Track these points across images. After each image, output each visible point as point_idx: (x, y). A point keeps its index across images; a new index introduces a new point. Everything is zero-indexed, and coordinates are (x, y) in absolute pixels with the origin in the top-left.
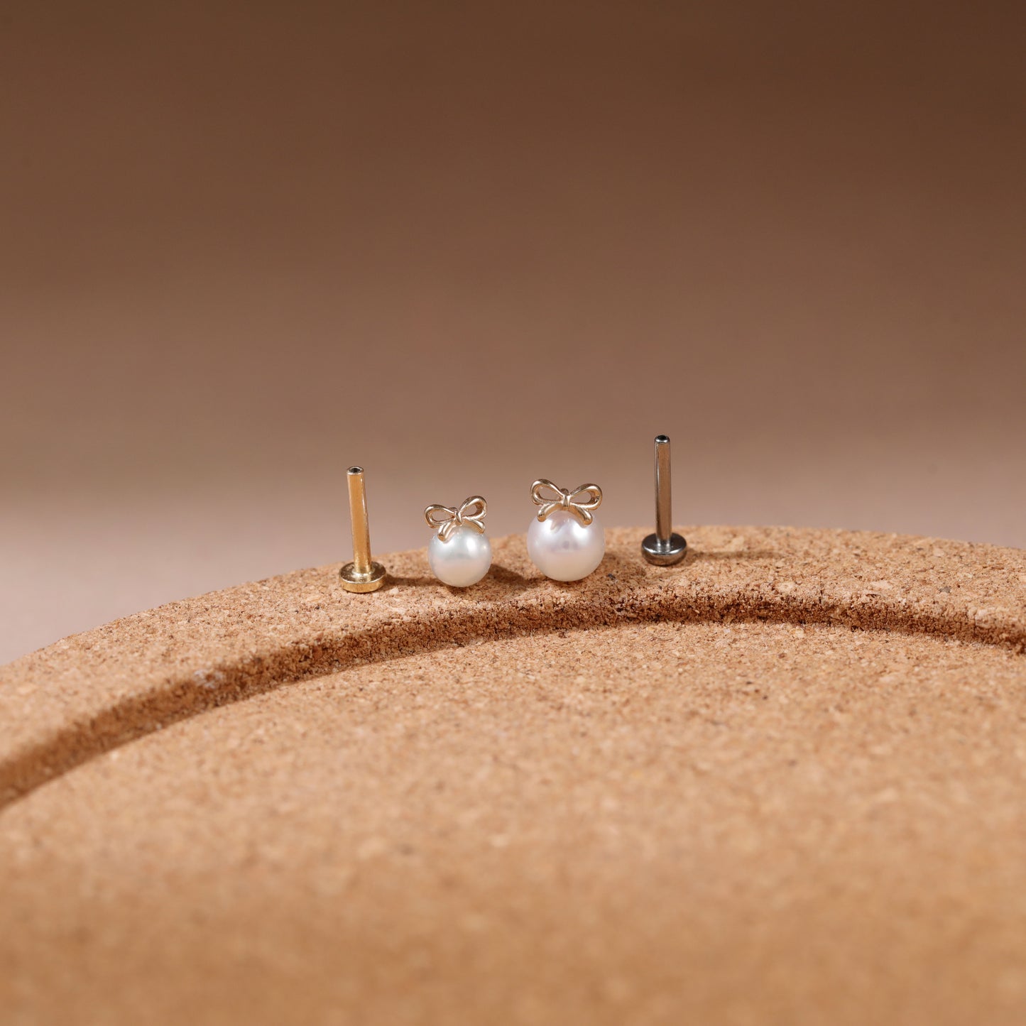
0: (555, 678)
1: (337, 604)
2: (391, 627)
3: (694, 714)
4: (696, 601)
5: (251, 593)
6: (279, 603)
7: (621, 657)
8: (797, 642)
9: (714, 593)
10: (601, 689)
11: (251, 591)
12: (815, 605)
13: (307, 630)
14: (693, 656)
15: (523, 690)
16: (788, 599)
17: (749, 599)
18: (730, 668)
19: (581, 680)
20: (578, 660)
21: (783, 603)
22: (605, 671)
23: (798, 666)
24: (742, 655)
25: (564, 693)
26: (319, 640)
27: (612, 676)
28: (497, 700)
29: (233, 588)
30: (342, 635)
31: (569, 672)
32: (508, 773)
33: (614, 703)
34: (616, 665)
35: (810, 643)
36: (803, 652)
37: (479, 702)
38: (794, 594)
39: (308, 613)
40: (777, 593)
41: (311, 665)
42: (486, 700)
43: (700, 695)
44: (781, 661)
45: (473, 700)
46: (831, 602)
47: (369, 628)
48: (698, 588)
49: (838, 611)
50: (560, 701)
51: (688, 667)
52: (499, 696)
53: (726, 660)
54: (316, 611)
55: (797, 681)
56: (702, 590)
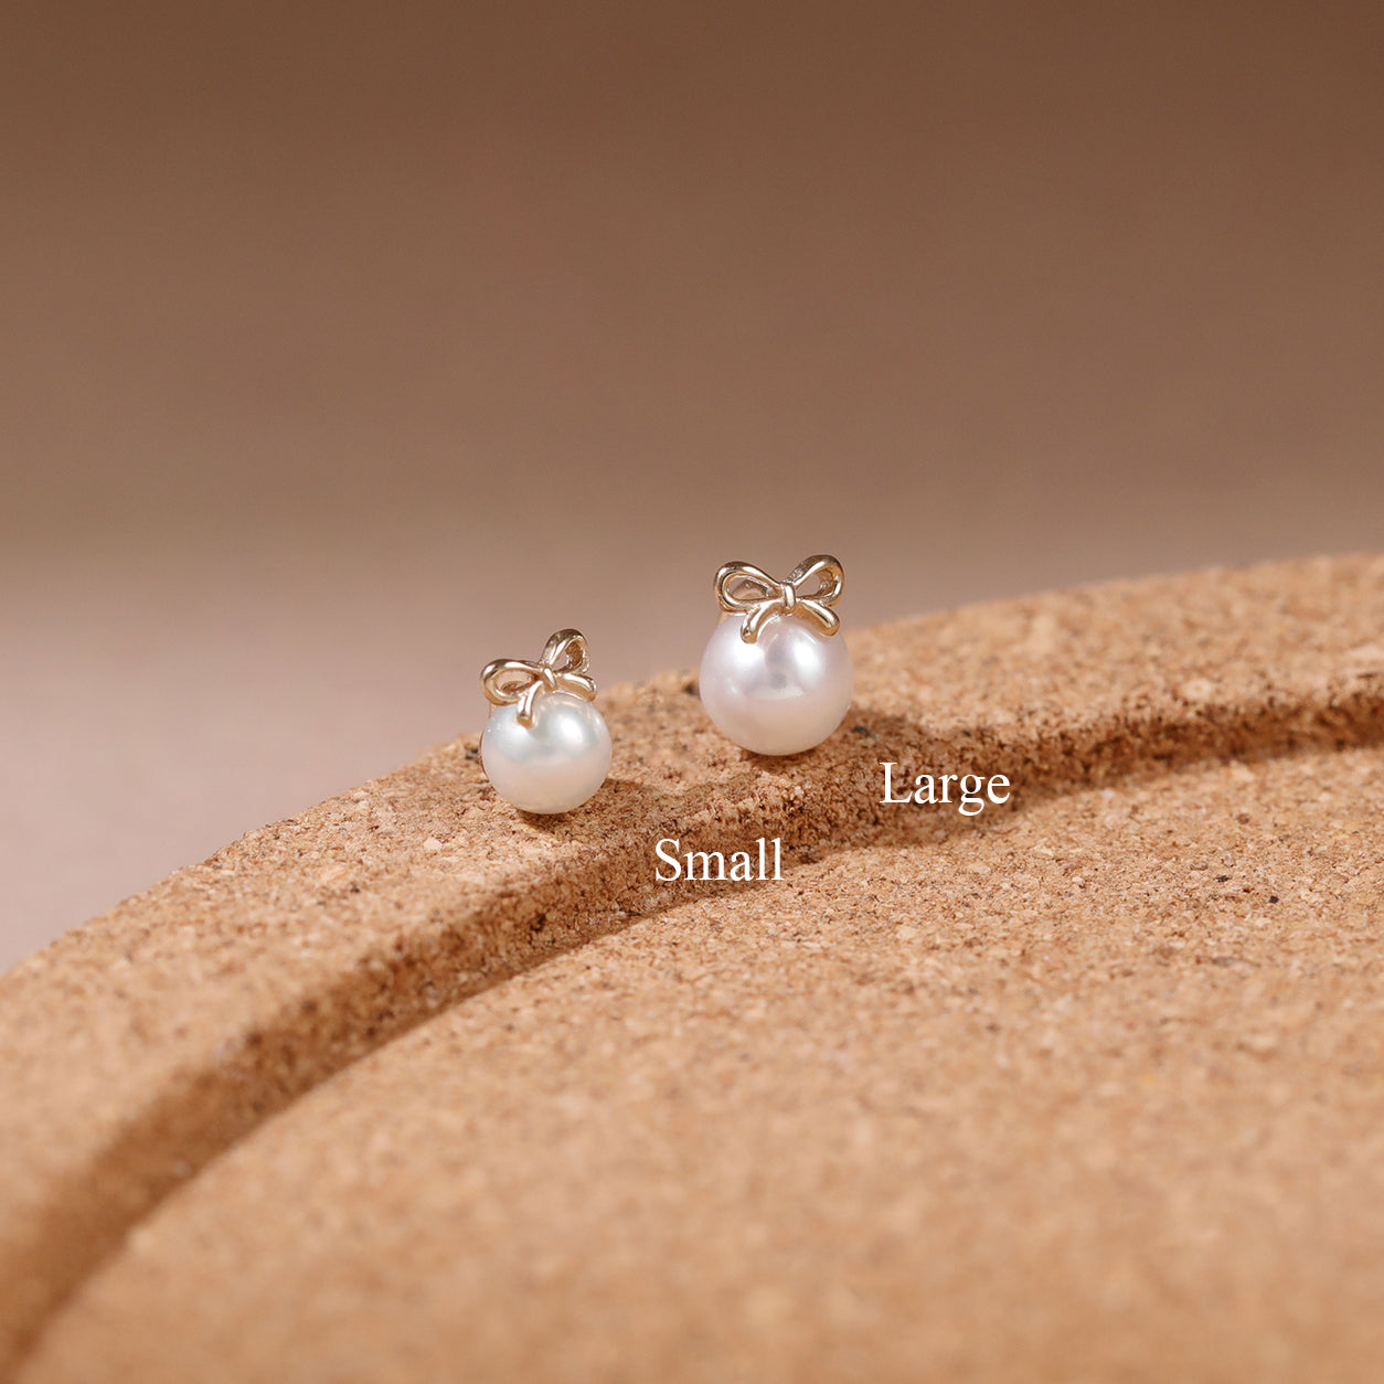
0: (856, 937)
1: (387, 877)
2: (514, 900)
3: (1166, 954)
4: (1039, 748)
5: (207, 887)
6: (274, 895)
7: (947, 878)
8: (1251, 789)
9: (1072, 727)
10: (958, 941)
11: (203, 883)
12: (1263, 712)
13: (369, 936)
14: (1079, 850)
15: (815, 971)
16: (1210, 713)
17: (1136, 725)
18: (1166, 859)
19: (905, 932)
20: (873, 898)
21: (1202, 721)
22: (939, 908)
23: (1290, 833)
24: (1170, 832)
25: (897, 962)
26: (399, 947)
27: (959, 915)
28: (780, 998)
29: (164, 883)
30: (436, 930)
31: (873, 922)
32: (908, 1124)
33: (1004, 963)
34: (950, 893)
35: (1276, 786)
36: (1277, 805)
37: (751, 1007)
38: (1220, 701)
39: (344, 902)
40: (1186, 704)
41: (392, 1001)
42: (762, 1003)
43: (1149, 917)
44: (1247, 827)
45: (737, 1006)
46: (1292, 702)
47: (478, 909)
48: (1038, 722)
49: (1308, 717)
50: (899, 977)
51: (1087, 872)
52: (780, 990)
53: (1148, 846)
54: (357, 897)
55: (1308, 858)
56: (1046, 723)
